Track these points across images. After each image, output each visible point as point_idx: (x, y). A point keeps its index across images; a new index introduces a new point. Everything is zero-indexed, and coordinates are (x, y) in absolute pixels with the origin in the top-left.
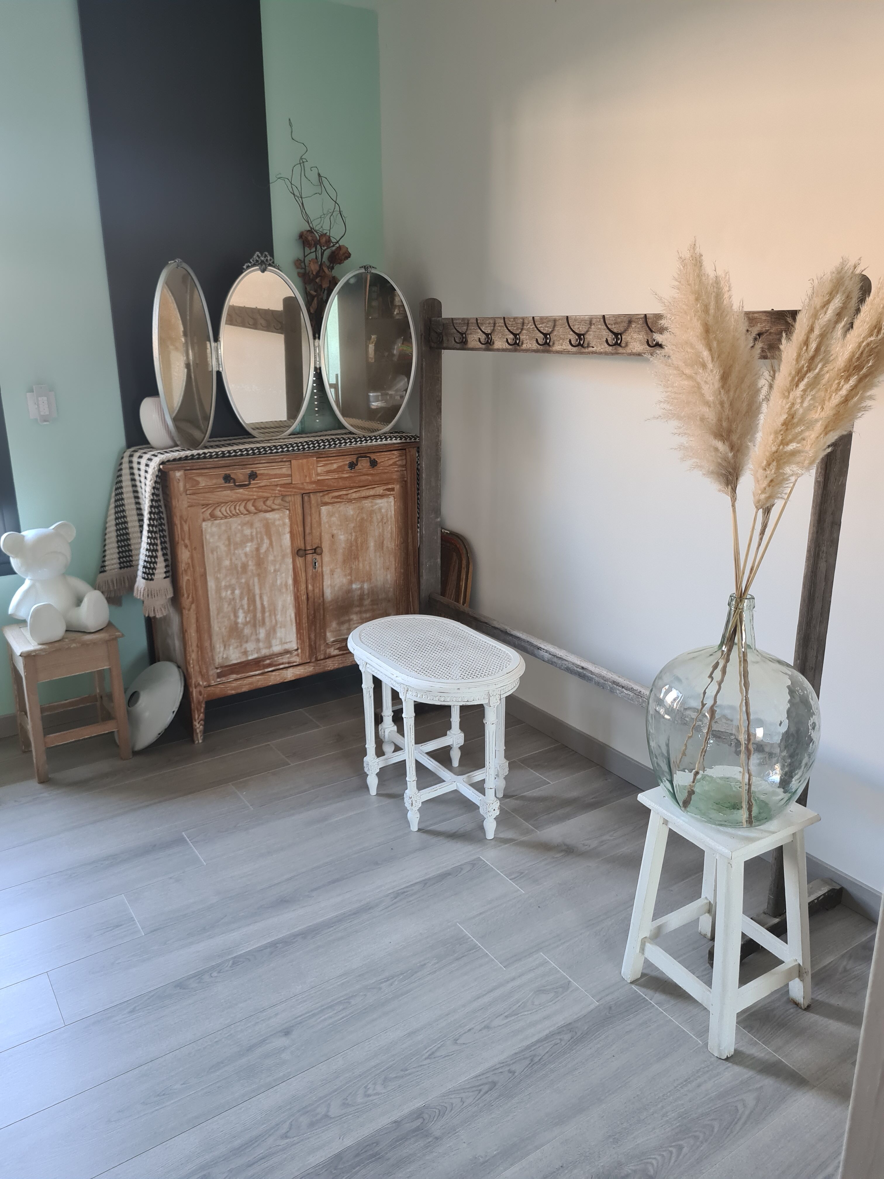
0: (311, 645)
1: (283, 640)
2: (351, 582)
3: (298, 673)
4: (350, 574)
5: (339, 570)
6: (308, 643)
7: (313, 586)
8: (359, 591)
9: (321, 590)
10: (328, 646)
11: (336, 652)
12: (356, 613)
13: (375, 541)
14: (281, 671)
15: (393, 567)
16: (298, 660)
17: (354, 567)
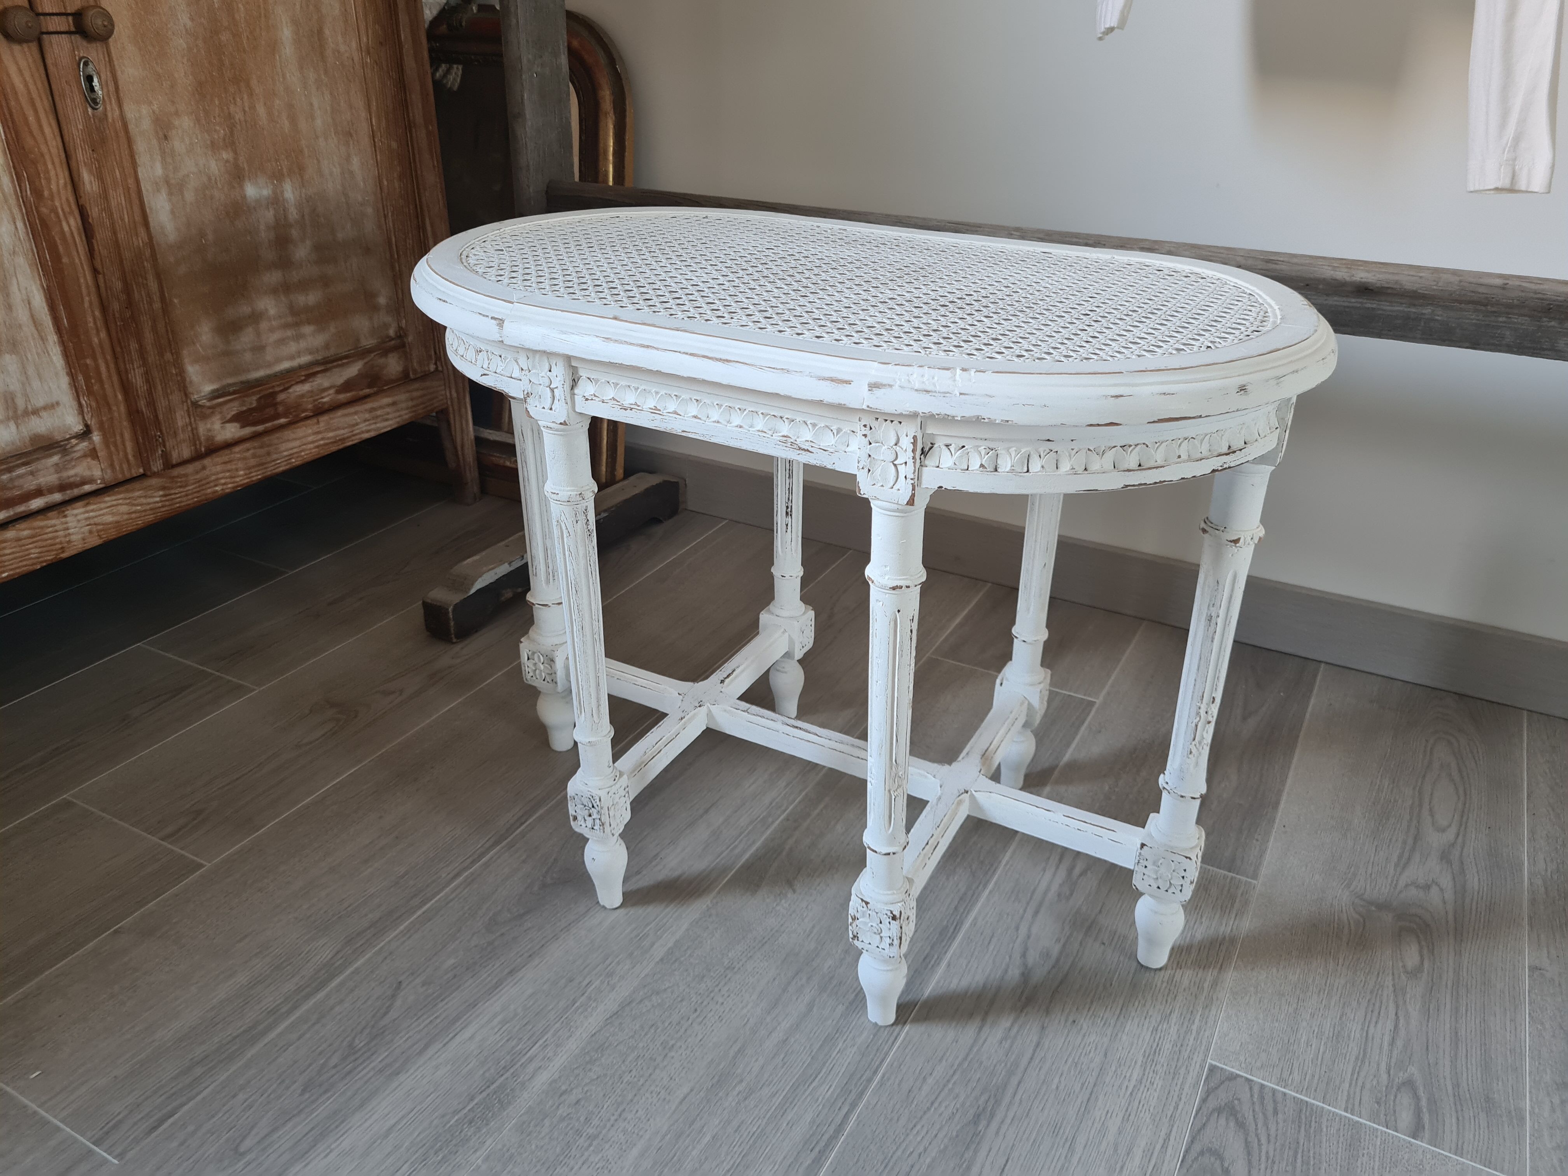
0: (138, 412)
1: (20, 403)
2: (237, 176)
3: (109, 519)
4: (230, 143)
5: (186, 122)
6: (122, 408)
7: (100, 178)
8: (272, 212)
9: (134, 195)
10: (197, 410)
11: (232, 431)
12: (274, 291)
13: (295, 23)
14: (39, 523)
15: (363, 129)
16: (97, 473)
17: (239, 116)
